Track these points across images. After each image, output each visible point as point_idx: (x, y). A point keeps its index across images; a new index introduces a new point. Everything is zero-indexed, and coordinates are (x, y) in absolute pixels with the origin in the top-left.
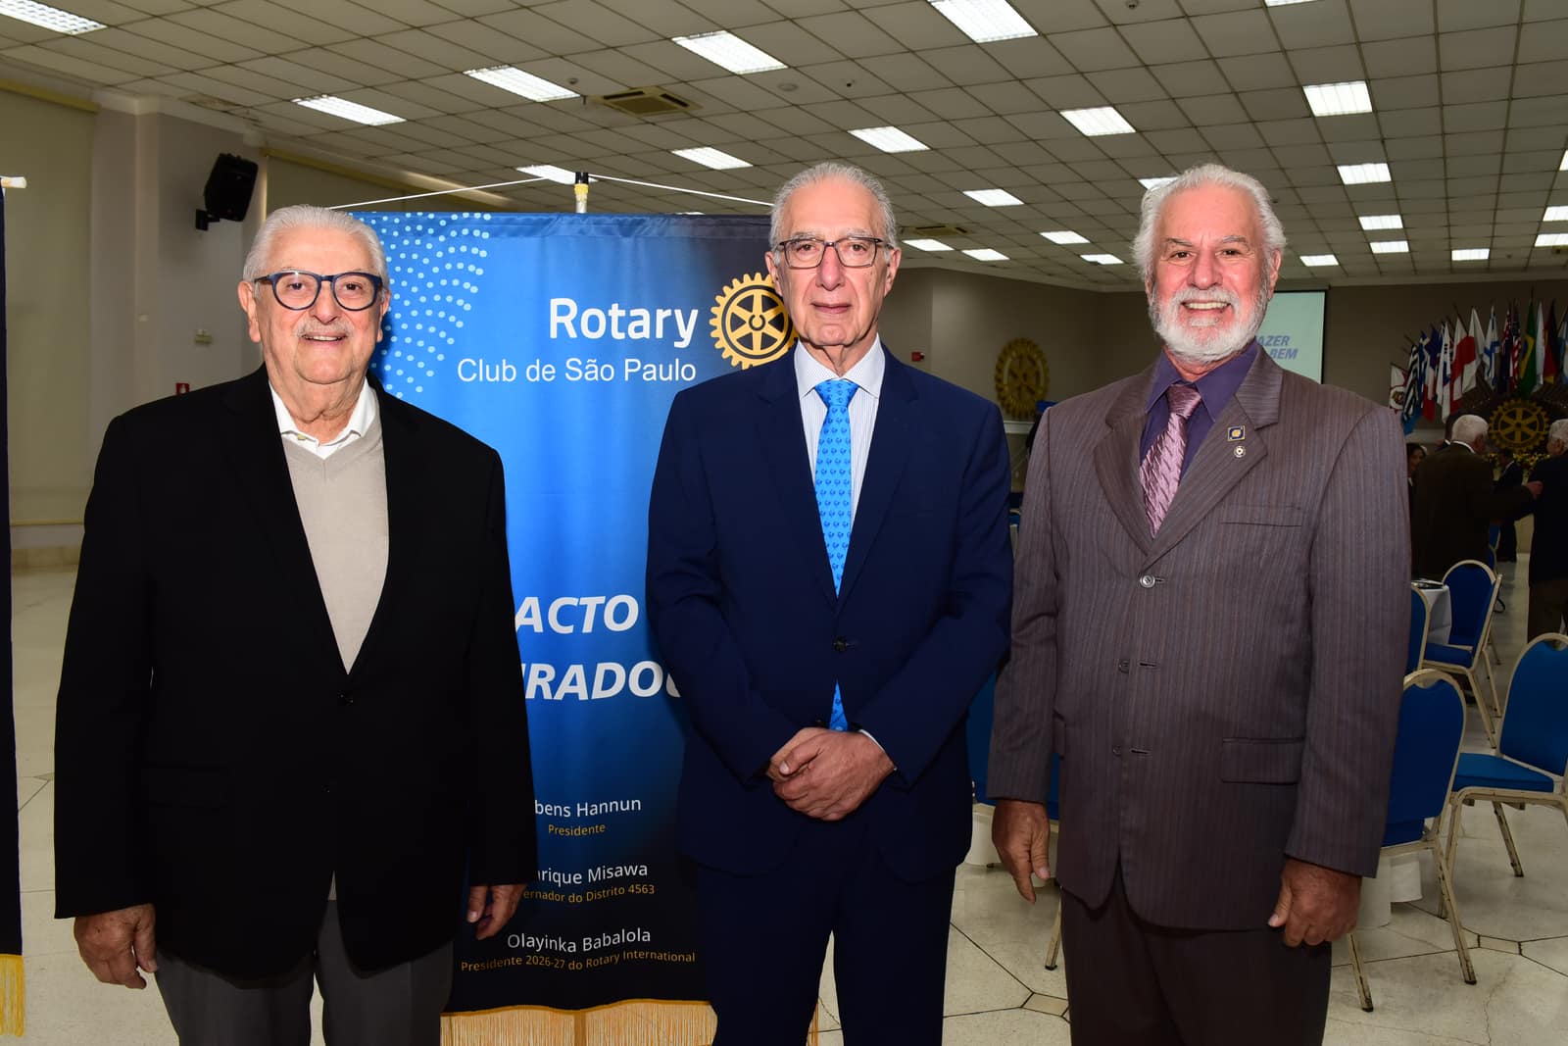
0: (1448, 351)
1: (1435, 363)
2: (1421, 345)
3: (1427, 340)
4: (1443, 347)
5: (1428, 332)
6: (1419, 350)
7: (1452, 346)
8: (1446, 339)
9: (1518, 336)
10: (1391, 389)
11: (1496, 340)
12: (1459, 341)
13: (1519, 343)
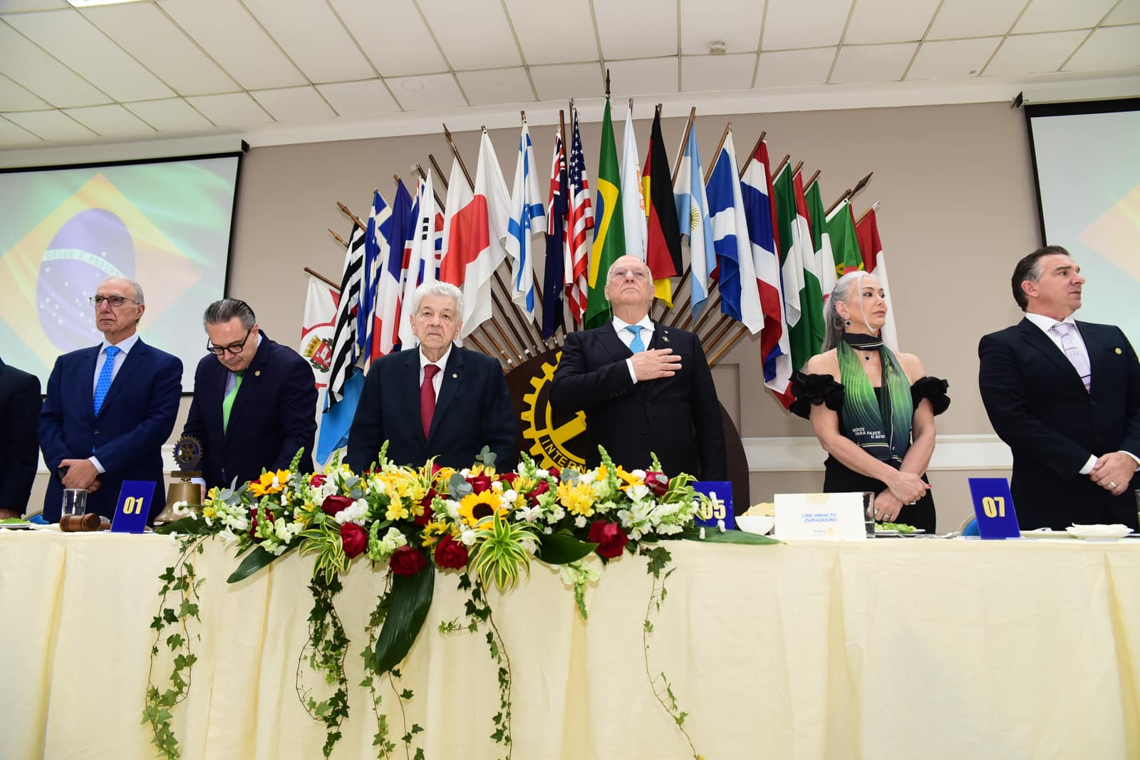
0: (431, 233)
1: (399, 262)
2: (371, 222)
3: (387, 212)
4: (420, 225)
5: (389, 199)
6: (368, 239)
7: (439, 227)
8: (427, 208)
9: (581, 186)
10: (305, 332)
11: (535, 201)
12: (455, 212)
13: (586, 204)
